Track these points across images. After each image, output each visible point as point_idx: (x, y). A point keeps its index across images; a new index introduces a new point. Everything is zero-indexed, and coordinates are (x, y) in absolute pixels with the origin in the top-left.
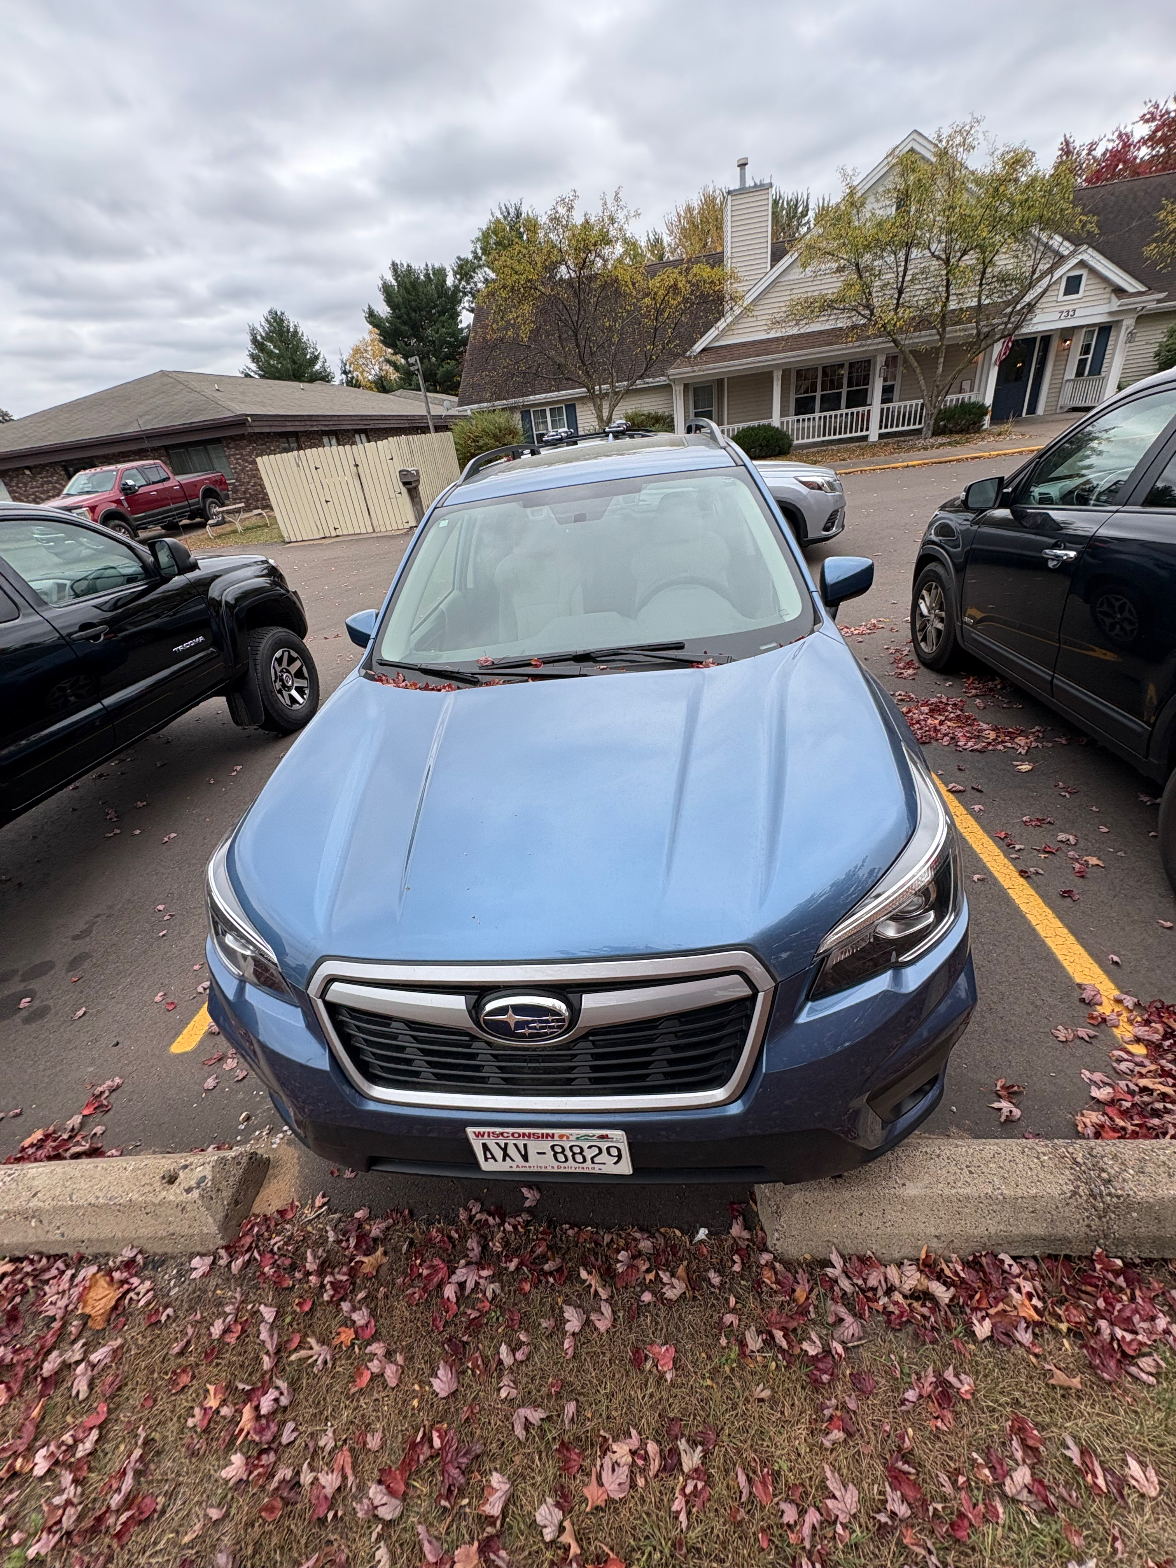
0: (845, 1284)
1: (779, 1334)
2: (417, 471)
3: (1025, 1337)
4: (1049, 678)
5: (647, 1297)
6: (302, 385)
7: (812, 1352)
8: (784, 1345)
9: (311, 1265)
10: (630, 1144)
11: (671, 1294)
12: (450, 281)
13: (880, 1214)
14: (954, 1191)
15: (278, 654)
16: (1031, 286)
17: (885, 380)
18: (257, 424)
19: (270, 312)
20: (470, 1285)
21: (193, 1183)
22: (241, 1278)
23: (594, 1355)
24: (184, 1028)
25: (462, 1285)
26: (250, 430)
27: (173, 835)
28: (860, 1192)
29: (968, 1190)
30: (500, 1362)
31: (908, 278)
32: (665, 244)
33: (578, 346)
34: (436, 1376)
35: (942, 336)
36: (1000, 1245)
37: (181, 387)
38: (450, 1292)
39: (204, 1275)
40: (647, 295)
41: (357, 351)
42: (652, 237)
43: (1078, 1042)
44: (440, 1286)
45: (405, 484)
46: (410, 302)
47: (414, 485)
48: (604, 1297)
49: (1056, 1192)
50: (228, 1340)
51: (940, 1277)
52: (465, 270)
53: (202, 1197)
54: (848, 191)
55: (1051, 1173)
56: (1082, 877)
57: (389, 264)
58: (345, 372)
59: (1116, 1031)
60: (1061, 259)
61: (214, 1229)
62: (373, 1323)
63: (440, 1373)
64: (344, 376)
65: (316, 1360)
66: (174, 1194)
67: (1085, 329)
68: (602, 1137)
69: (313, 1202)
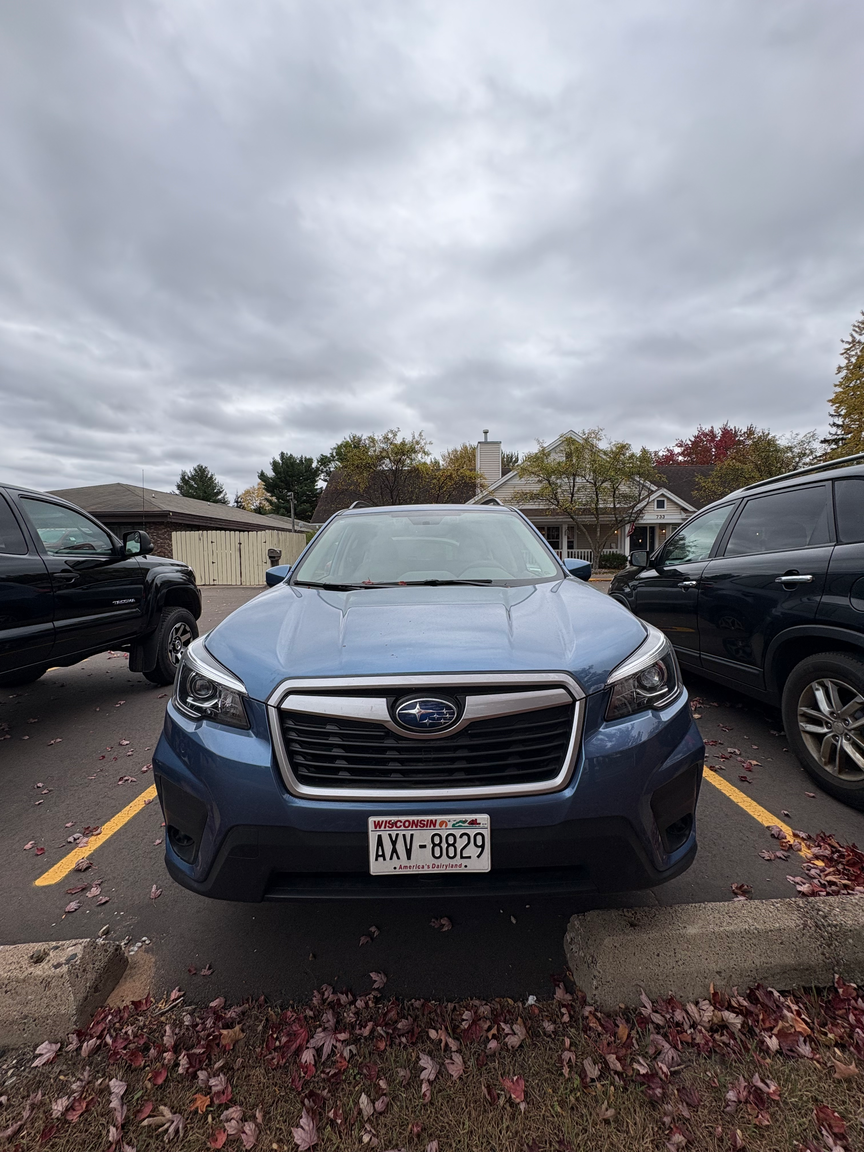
0: (657, 1019)
1: (612, 1058)
2: (280, 551)
3: (805, 1050)
4: (698, 655)
5: (493, 1044)
6: (209, 503)
7: (643, 1071)
8: (619, 1067)
9: (168, 1040)
10: (492, 831)
11: (513, 1041)
12: (314, 465)
13: (672, 954)
14: (722, 929)
15: (177, 626)
16: (640, 501)
17: (568, 538)
18: (175, 517)
19: (198, 466)
20: (327, 1050)
21: (63, 960)
22: (89, 1061)
23: (449, 1099)
24: (50, 868)
25: (319, 1051)
26: (169, 520)
27: (59, 740)
28: (654, 934)
29: (731, 928)
30: (360, 1112)
31: (576, 488)
32: (441, 464)
33: (392, 498)
34: (298, 1126)
35: (597, 519)
36: (766, 978)
37: (128, 492)
38: (307, 1056)
39: (50, 1063)
40: (436, 478)
41: (247, 493)
42: (433, 460)
43: (778, 860)
44: (298, 1052)
45: (270, 557)
46: (287, 472)
47: (276, 559)
48: (454, 1048)
49: (793, 925)
50: (69, 1118)
51: (730, 1008)
52: (324, 461)
53: (69, 971)
54: (541, 449)
55: (786, 914)
56: (750, 771)
57: (280, 452)
58: (237, 502)
59: (801, 854)
60: (653, 492)
61: (72, 1009)
62: (230, 1089)
63: (303, 1121)
64: (236, 504)
65: (167, 1130)
66: (40, 970)
67: (671, 526)
68: (474, 822)
69: (168, 995)
